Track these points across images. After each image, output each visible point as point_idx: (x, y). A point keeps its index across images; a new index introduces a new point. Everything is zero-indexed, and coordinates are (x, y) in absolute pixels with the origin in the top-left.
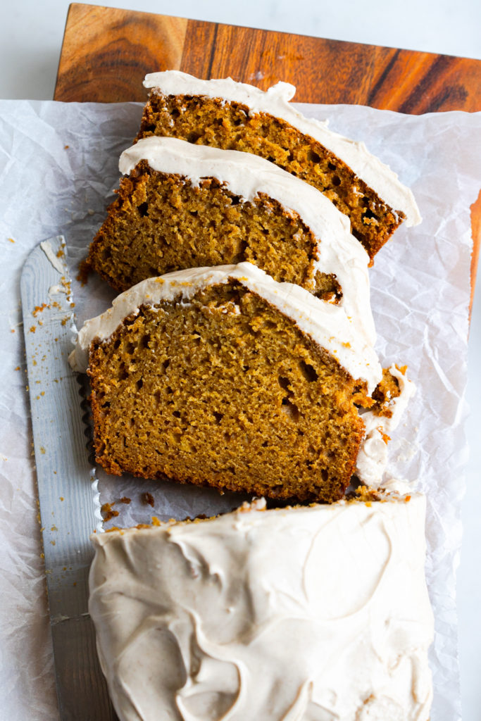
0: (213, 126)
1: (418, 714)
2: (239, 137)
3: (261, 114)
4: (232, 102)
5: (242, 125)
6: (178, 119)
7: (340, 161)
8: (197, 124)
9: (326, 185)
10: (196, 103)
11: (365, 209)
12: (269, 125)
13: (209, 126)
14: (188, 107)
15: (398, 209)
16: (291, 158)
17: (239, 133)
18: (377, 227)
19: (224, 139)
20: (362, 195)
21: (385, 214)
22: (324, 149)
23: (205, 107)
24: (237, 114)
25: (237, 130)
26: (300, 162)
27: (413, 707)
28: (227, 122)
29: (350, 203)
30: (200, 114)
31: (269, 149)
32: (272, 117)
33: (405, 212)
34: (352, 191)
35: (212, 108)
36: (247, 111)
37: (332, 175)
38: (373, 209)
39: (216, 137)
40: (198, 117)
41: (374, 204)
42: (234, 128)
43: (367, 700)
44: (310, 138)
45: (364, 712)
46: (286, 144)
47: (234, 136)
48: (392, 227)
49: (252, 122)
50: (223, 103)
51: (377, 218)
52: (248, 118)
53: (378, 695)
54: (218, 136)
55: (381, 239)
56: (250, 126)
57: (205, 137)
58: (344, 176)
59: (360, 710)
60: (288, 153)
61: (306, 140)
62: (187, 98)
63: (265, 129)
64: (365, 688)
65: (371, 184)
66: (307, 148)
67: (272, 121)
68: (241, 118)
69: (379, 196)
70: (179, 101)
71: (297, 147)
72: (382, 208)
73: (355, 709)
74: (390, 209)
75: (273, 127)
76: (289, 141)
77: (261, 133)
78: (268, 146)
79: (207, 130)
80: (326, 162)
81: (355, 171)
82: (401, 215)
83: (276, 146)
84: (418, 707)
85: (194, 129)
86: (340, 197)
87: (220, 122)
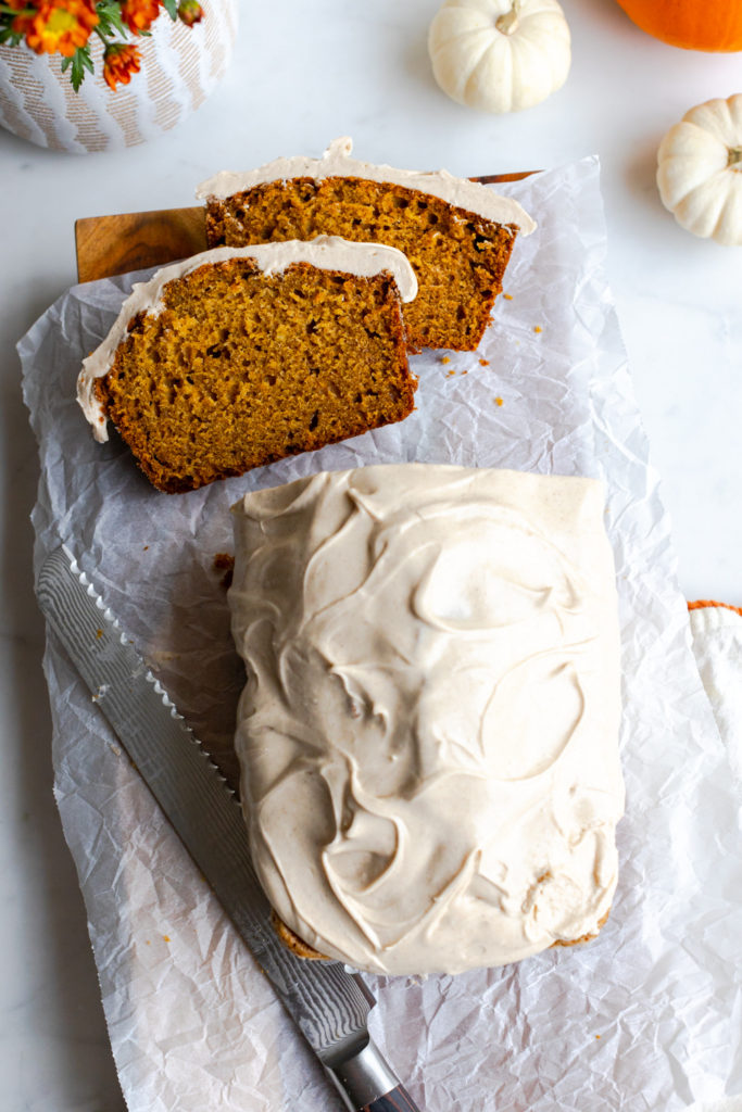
0: (283, 212)
1: (599, 900)
2: (314, 213)
3: (329, 179)
4: (293, 179)
5: (313, 198)
6: (245, 219)
7: (429, 197)
8: (266, 217)
9: (423, 227)
10: (256, 196)
11: (474, 235)
12: (341, 188)
13: (279, 213)
14: (250, 203)
15: (507, 222)
16: (377, 214)
17: (313, 207)
18: (493, 250)
19: (300, 219)
20: (466, 221)
21: (496, 233)
22: (408, 190)
23: (268, 195)
24: (303, 189)
25: (310, 205)
26: (388, 214)
27: (595, 892)
28: (297, 201)
29: (456, 236)
30: (265, 204)
31: (351, 212)
32: (341, 179)
33: (516, 223)
34: (453, 221)
35: (274, 193)
36: (312, 182)
37: (426, 214)
38: (482, 232)
39: (291, 222)
40: (265, 209)
41: (481, 227)
42: (307, 204)
43: (543, 877)
44: (388, 184)
45: (538, 891)
46: (366, 200)
47: (309, 212)
48: (508, 243)
49: (321, 191)
50: (284, 184)
51: (489, 240)
52: (317, 189)
53: (556, 874)
54: (293, 220)
55: (502, 260)
56: (323, 195)
57: (280, 225)
58: (439, 211)
59: (532, 889)
60: (372, 209)
61: (385, 188)
62: (246, 194)
63: (339, 193)
64: (541, 864)
65: (470, 208)
66: (389, 196)
67: (342, 182)
68: (309, 191)
69: (483, 216)
70: (239, 200)
71: (379, 199)
72: (491, 227)
73: (527, 887)
74: (499, 226)
75: (346, 188)
76: (369, 195)
77: (336, 198)
78: (348, 209)
79: (279, 217)
80: (414, 203)
81: (448, 201)
82: (513, 227)
83: (356, 206)
84: (599, 891)
85: (266, 223)
86: (443, 233)
87: (289, 204)
